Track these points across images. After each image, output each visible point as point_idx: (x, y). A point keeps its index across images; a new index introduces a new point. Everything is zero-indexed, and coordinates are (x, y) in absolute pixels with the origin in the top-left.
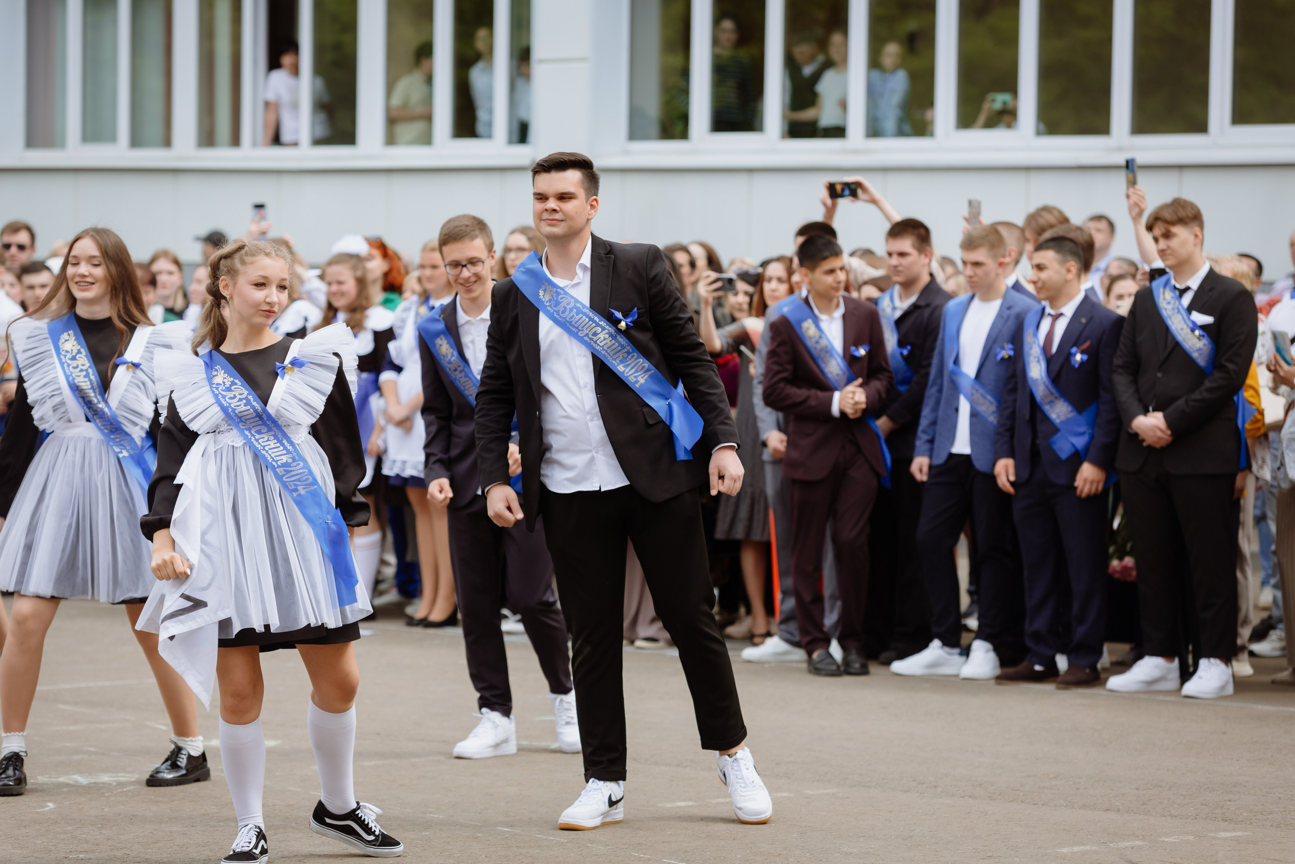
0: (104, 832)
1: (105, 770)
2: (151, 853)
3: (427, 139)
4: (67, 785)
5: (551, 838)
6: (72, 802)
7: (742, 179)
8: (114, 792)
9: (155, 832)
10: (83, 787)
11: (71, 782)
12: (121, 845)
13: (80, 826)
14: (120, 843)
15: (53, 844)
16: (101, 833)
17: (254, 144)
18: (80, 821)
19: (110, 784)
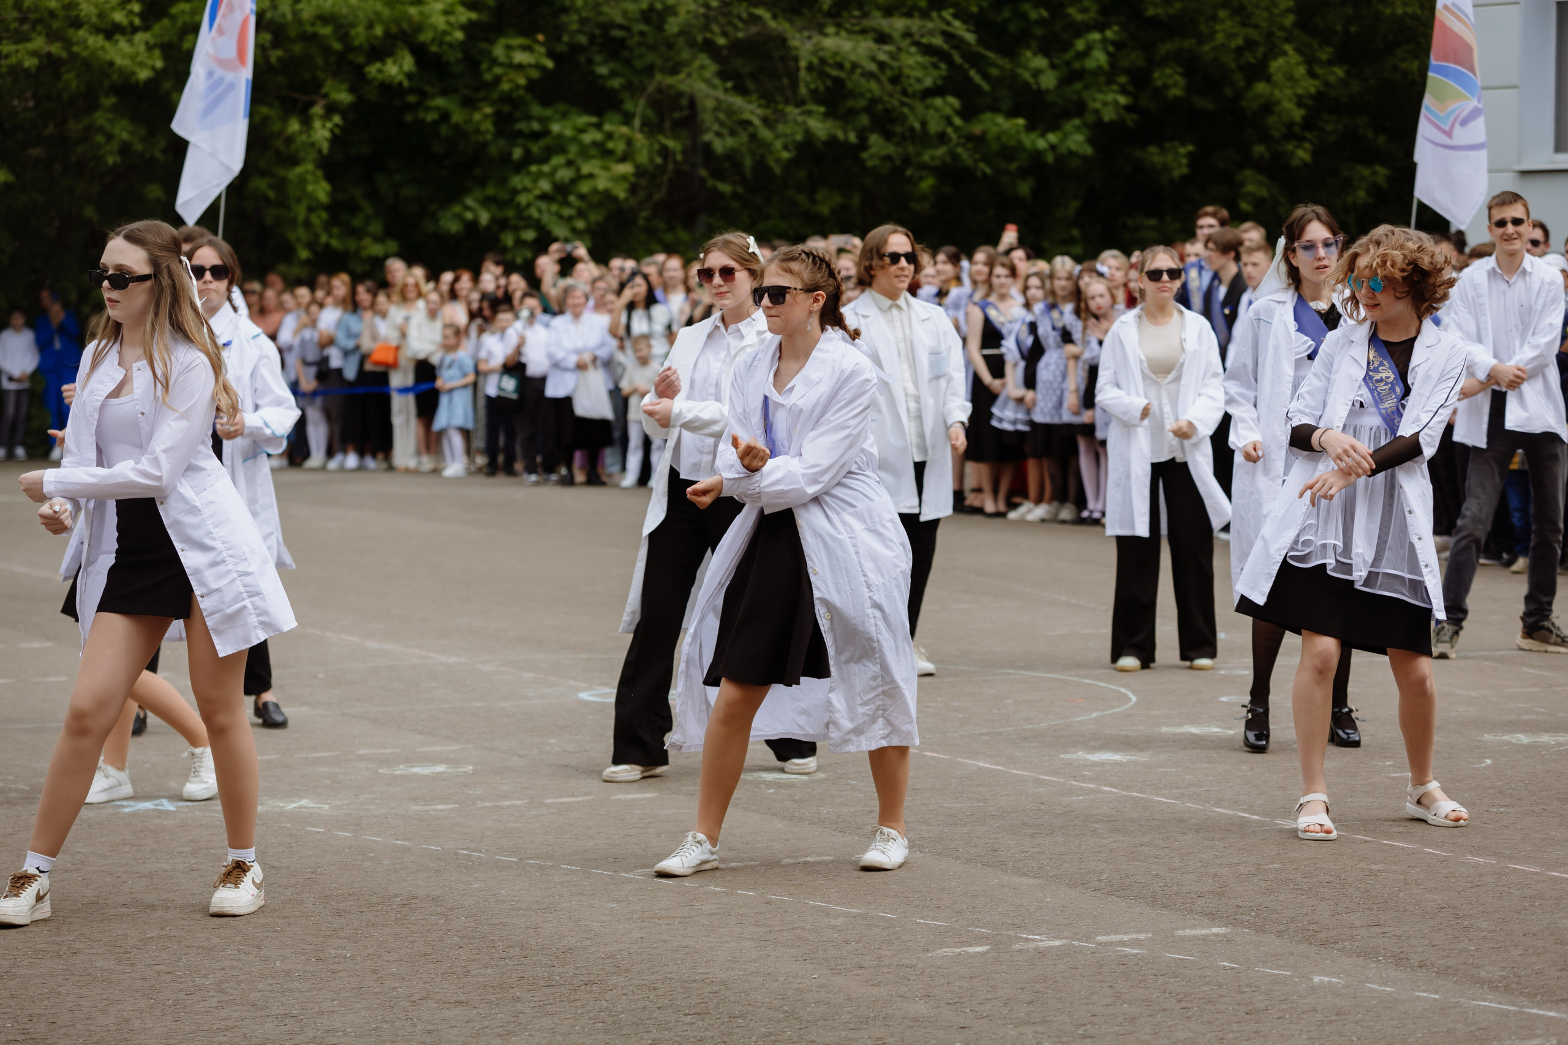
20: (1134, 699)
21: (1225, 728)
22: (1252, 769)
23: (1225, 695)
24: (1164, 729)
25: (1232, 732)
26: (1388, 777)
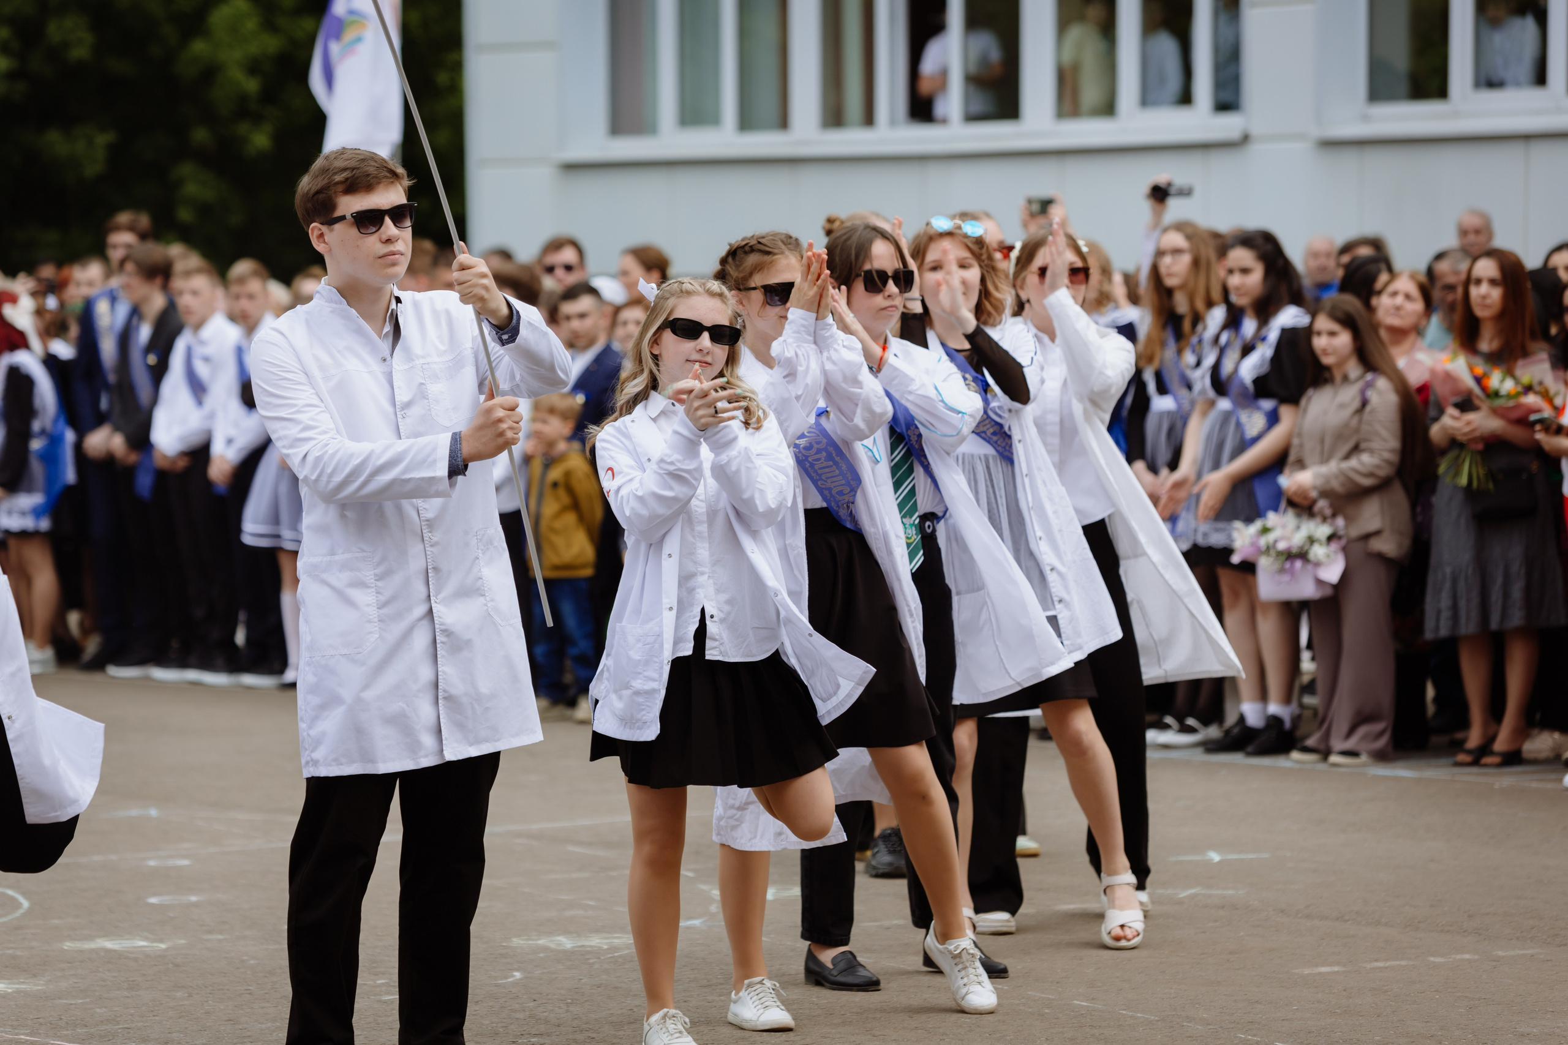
0: (571, 1009)
1: (597, 930)
2: (621, 1036)
3: (1108, 108)
4: (546, 949)
5: (1139, 1015)
6: (545, 971)
7: (1516, 151)
8: (602, 958)
9: (635, 1010)
10: (565, 952)
11: (552, 946)
12: (588, 1026)
13: (544, 1001)
14: (587, 1023)
15: (504, 1025)
16: (567, 1011)
17: (893, 122)
18: (547, 995)
19: (600, 948)
20: (26, 904)
21: (154, 941)
22: (190, 996)
23: (155, 894)
24: (68, 945)
25: (163, 946)
26: (379, 1001)
